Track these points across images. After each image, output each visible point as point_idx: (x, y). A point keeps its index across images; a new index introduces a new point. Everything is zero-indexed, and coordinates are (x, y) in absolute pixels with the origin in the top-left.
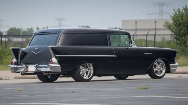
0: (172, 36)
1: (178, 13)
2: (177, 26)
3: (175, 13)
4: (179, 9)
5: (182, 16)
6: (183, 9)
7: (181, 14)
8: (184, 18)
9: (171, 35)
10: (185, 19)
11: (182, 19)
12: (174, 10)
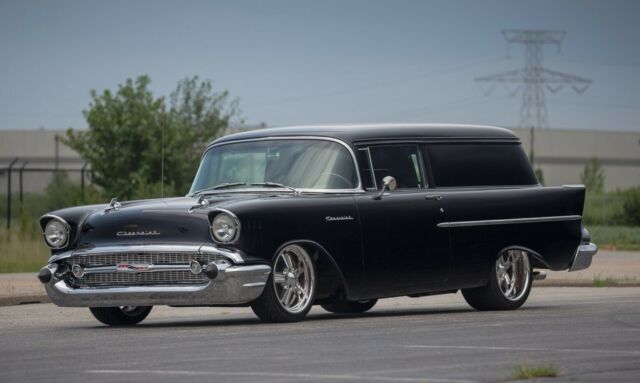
0: (85, 173)
1: (103, 103)
2: (104, 144)
3: (94, 104)
4: (107, 93)
5: (119, 112)
6: (119, 93)
7: (113, 107)
8: (126, 120)
9: (83, 171)
10: (129, 123)
11: (120, 123)
12: (93, 93)
